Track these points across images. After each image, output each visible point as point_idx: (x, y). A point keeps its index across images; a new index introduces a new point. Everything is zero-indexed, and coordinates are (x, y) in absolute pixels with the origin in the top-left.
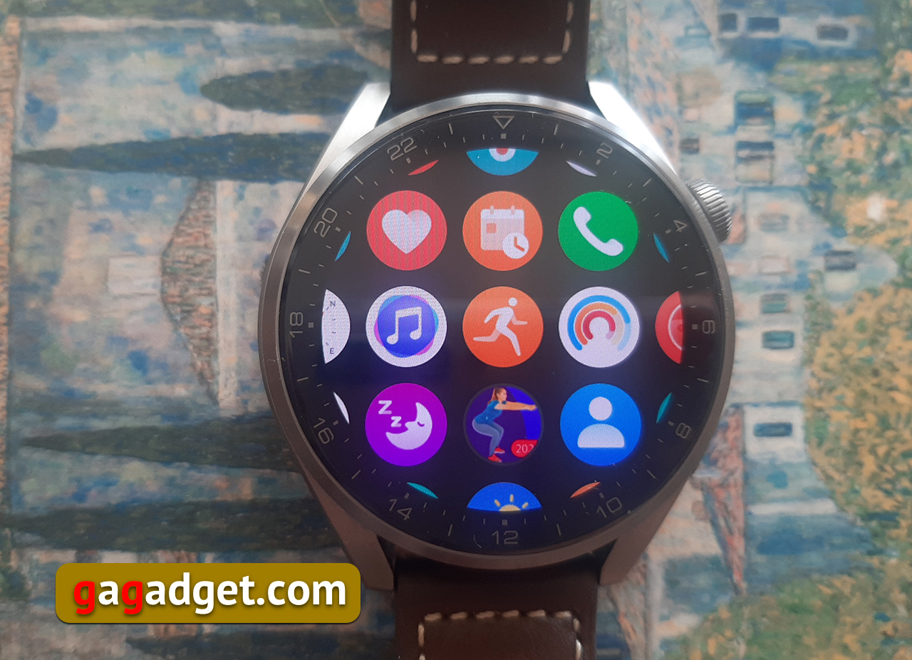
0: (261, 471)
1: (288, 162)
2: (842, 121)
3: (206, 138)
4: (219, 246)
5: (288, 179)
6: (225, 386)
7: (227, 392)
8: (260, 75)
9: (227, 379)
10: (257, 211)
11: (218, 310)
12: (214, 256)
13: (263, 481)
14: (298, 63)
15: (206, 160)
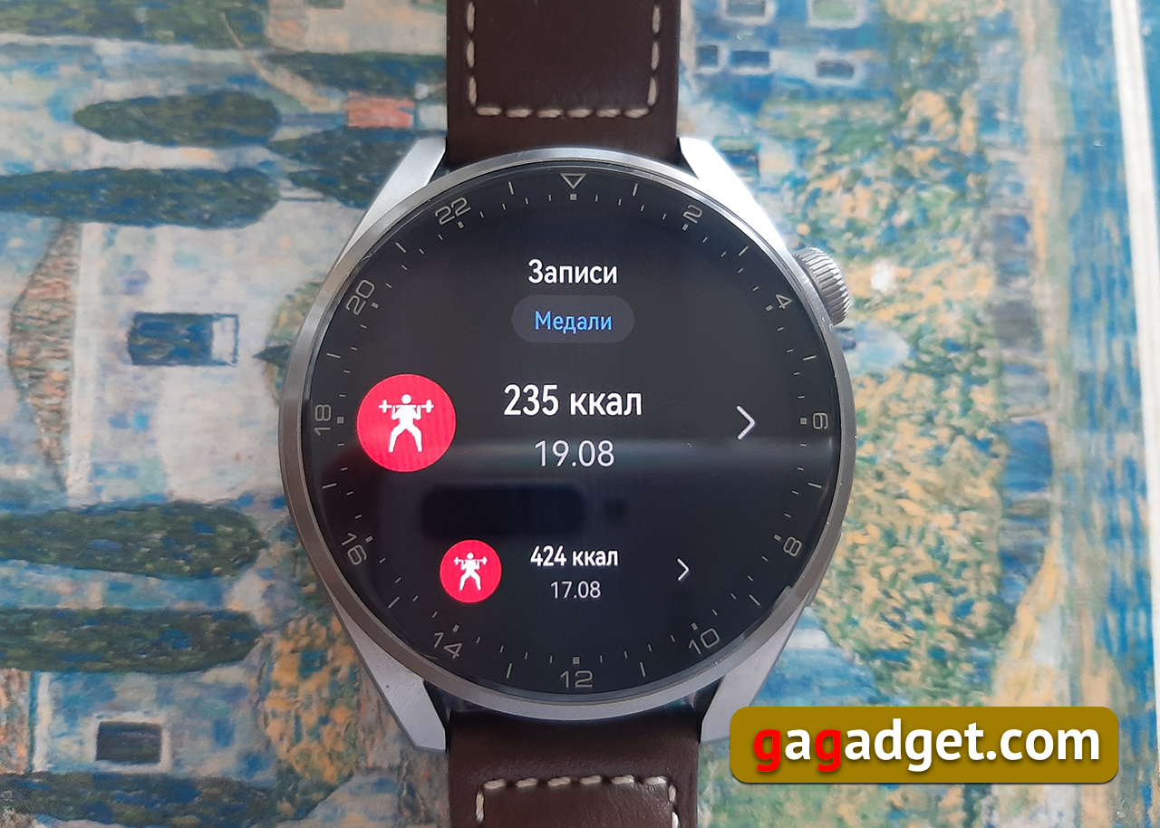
0: (114, 574)
1: (169, 203)
2: (843, 173)
3: (75, 173)
4: (79, 300)
5: (168, 222)
6: (77, 468)
7: (77, 477)
8: (144, 102)
9: (79, 461)
10: (128, 259)
11: (73, 377)
12: (73, 312)
13: (115, 587)
14: (191, 88)
15: (73, 198)
